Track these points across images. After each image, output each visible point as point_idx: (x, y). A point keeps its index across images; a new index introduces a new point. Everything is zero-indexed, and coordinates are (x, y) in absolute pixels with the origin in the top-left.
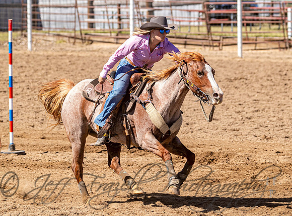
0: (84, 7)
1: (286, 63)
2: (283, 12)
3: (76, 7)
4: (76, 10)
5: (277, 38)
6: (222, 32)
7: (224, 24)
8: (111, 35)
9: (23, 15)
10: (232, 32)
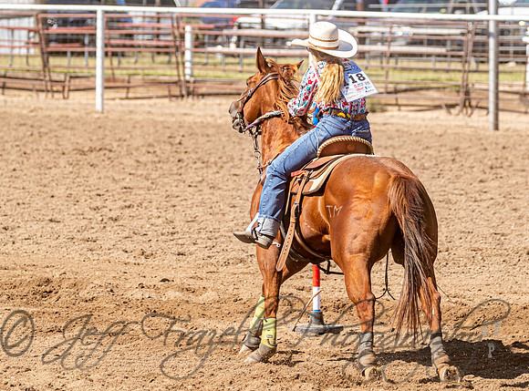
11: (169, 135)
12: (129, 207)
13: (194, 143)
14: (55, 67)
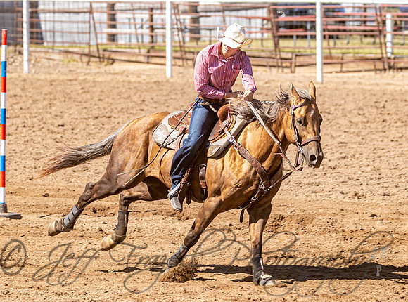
0: (102, 12)
1: (384, 91)
2: (379, 19)
3: (91, 12)
4: (91, 16)
5: (372, 56)
6: (295, 48)
7: (298, 37)
8: (140, 52)
9: (17, 24)
10: (309, 47)
11: (375, 100)
12: (345, 158)
13: (395, 107)
14: (284, 48)
